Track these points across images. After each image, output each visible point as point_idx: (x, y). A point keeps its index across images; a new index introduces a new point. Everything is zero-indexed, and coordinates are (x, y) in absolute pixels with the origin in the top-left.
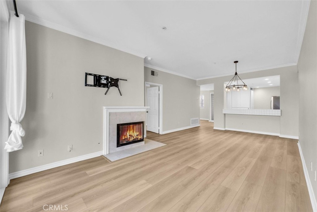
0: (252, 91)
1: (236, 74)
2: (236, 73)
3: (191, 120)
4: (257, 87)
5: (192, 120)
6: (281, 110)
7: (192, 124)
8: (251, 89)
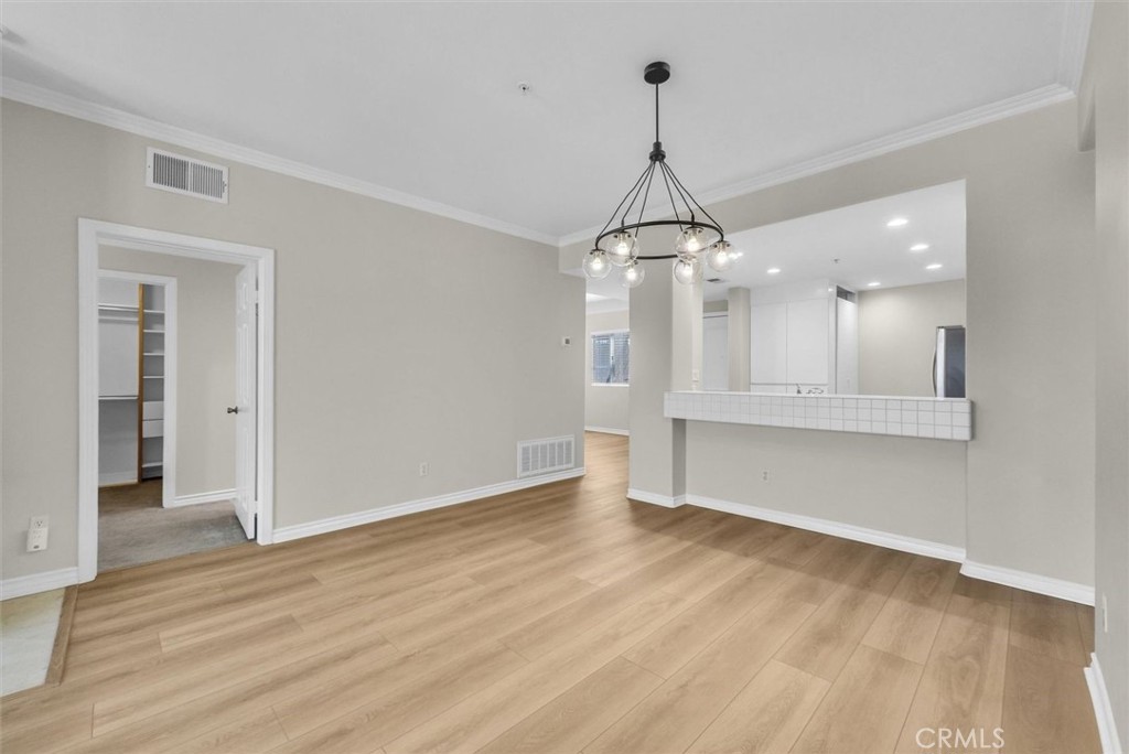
0: (848, 307)
1: (658, 155)
2: (657, 145)
3: (520, 451)
4: (874, 284)
5: (525, 450)
6: (973, 405)
7: (525, 469)
8: (843, 294)
